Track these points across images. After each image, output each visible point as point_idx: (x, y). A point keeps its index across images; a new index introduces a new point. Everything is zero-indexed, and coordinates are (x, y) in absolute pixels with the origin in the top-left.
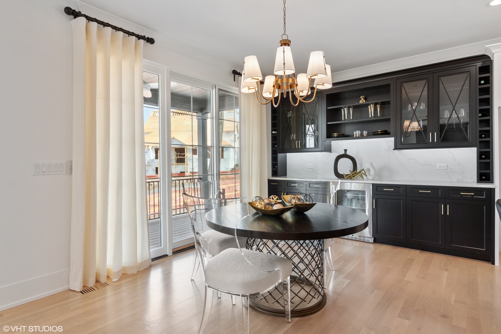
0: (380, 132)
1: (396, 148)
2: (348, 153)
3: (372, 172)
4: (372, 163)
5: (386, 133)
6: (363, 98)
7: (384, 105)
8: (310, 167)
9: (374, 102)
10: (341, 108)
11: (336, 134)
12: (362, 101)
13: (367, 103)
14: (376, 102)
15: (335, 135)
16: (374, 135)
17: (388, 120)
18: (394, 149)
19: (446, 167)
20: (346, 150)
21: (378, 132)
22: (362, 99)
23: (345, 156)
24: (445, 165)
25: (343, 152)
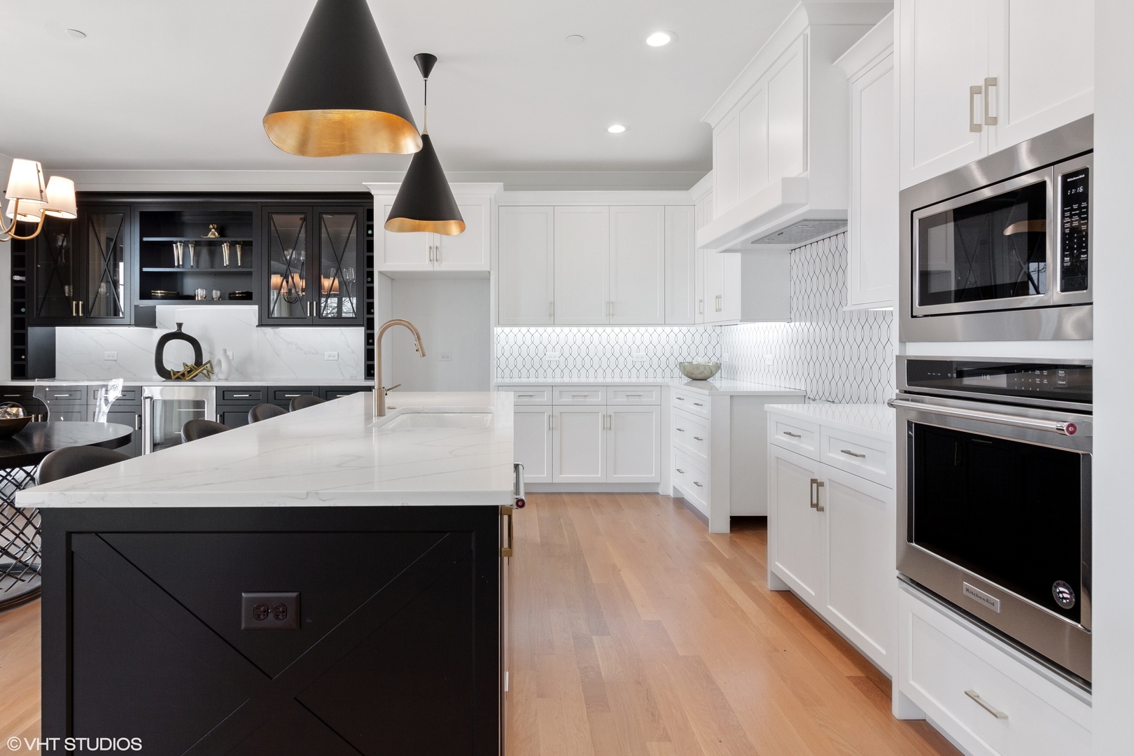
0: (239, 293)
1: (261, 325)
2: (184, 330)
3: (224, 366)
4: (225, 350)
5: (246, 297)
6: (214, 228)
7: (247, 246)
8: (111, 358)
9: (230, 239)
10: (172, 243)
11: (161, 293)
12: (213, 234)
13: (221, 239)
14: (233, 239)
15: (159, 293)
16: (231, 298)
17: (250, 274)
18: (257, 326)
19: (337, 356)
20: (180, 325)
21: (236, 294)
22: (213, 230)
23: (178, 335)
24: (336, 353)
25: (174, 329)
